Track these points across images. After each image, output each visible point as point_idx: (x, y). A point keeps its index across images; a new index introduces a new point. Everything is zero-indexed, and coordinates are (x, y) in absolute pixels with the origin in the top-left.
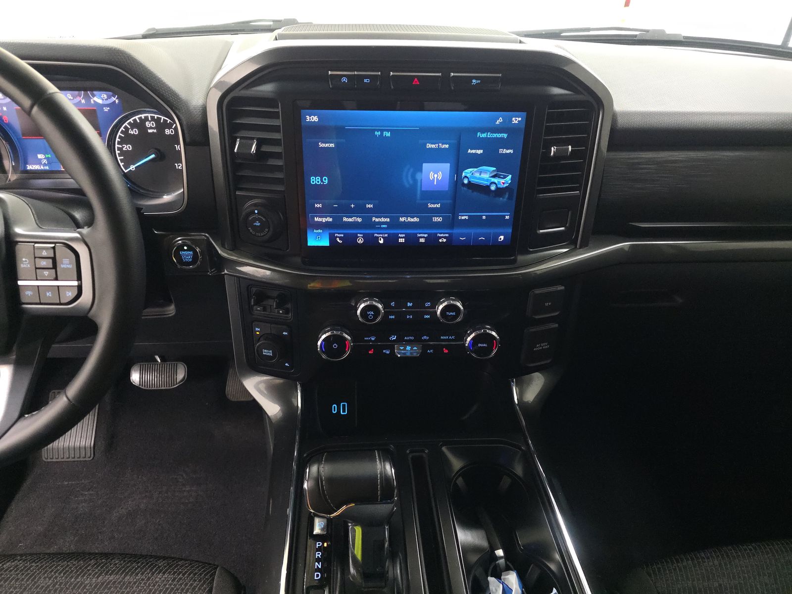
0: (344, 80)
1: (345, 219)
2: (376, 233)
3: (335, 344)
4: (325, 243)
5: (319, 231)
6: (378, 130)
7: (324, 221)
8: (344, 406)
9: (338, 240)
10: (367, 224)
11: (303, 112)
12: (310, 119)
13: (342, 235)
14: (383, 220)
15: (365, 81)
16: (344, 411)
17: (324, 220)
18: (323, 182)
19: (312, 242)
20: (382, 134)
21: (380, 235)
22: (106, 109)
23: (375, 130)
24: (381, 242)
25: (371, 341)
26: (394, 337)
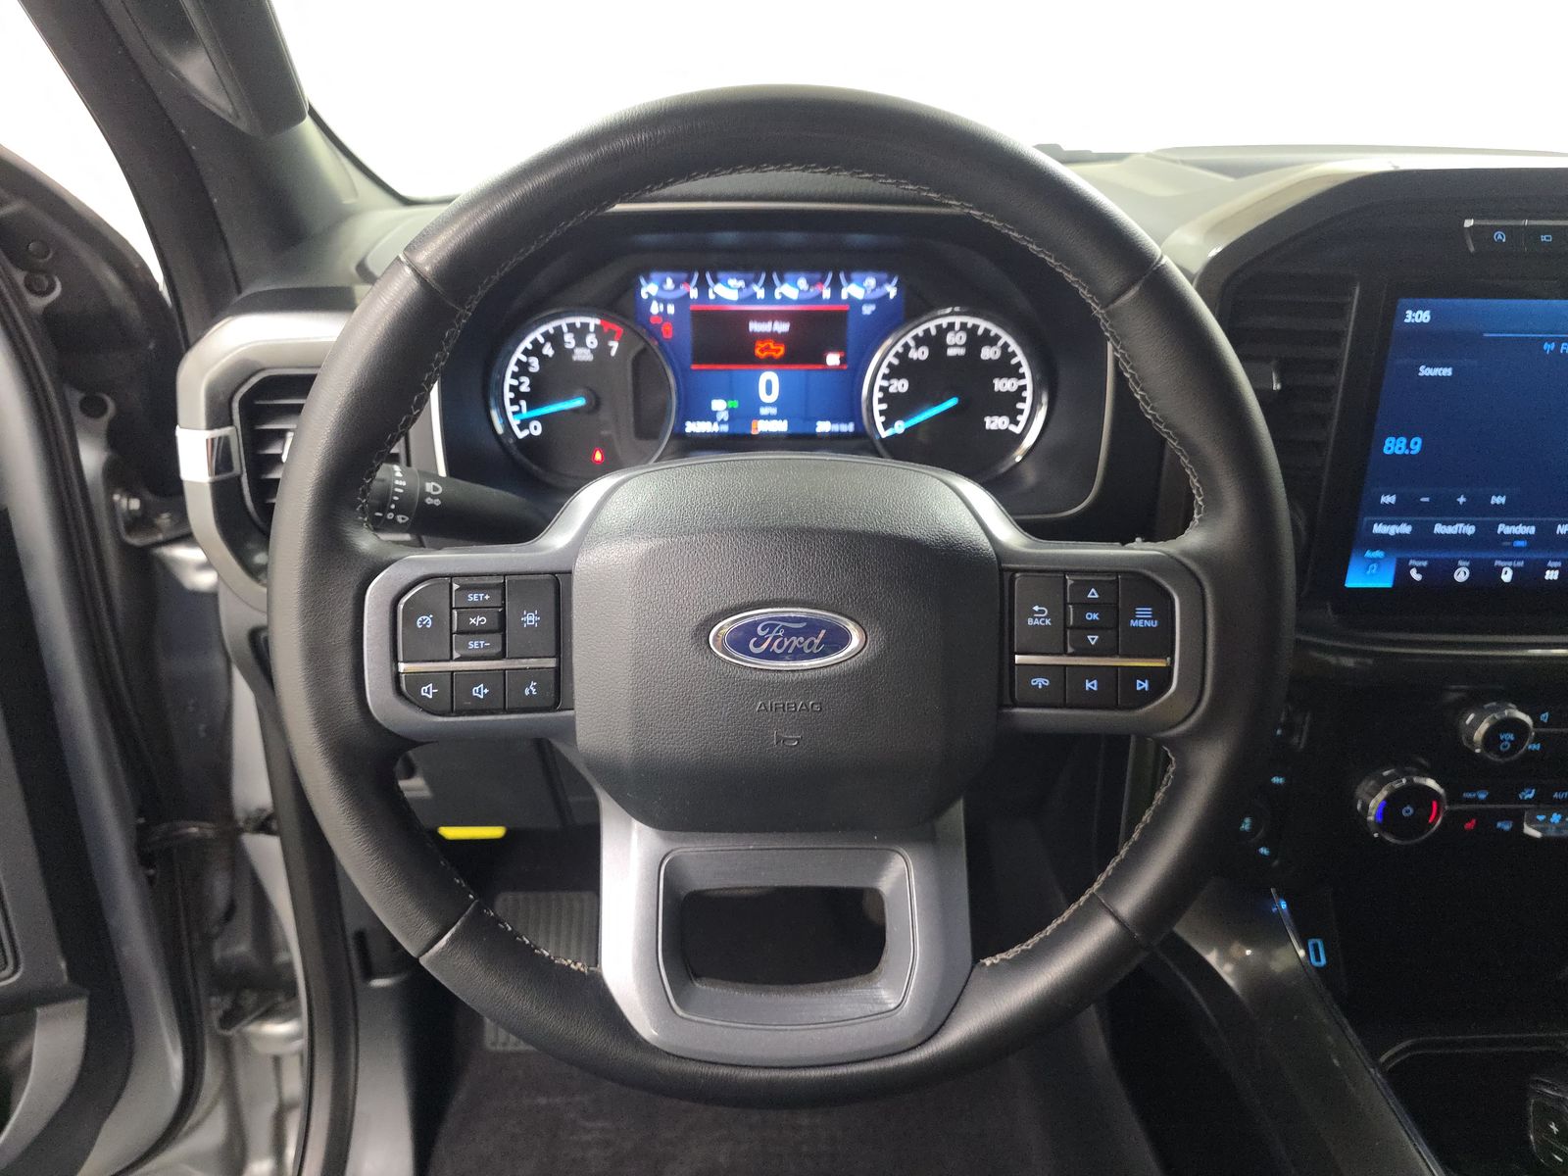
0: (1500, 237)
1: (1439, 529)
2: (1499, 559)
3: (1408, 808)
4: (1384, 580)
5: (1379, 554)
6: (1550, 341)
7: (1392, 533)
8: (1316, 947)
9: (1414, 574)
10: (1487, 539)
11: (1403, 301)
12: (1413, 317)
13: (1425, 564)
14: (1521, 530)
15: (1544, 238)
16: (1318, 959)
17: (1392, 530)
18: (1410, 450)
19: (1355, 580)
20: (1558, 347)
21: (1505, 563)
22: (868, 310)
23: (1542, 341)
24: (1507, 576)
25: (1476, 800)
26: (1530, 793)
